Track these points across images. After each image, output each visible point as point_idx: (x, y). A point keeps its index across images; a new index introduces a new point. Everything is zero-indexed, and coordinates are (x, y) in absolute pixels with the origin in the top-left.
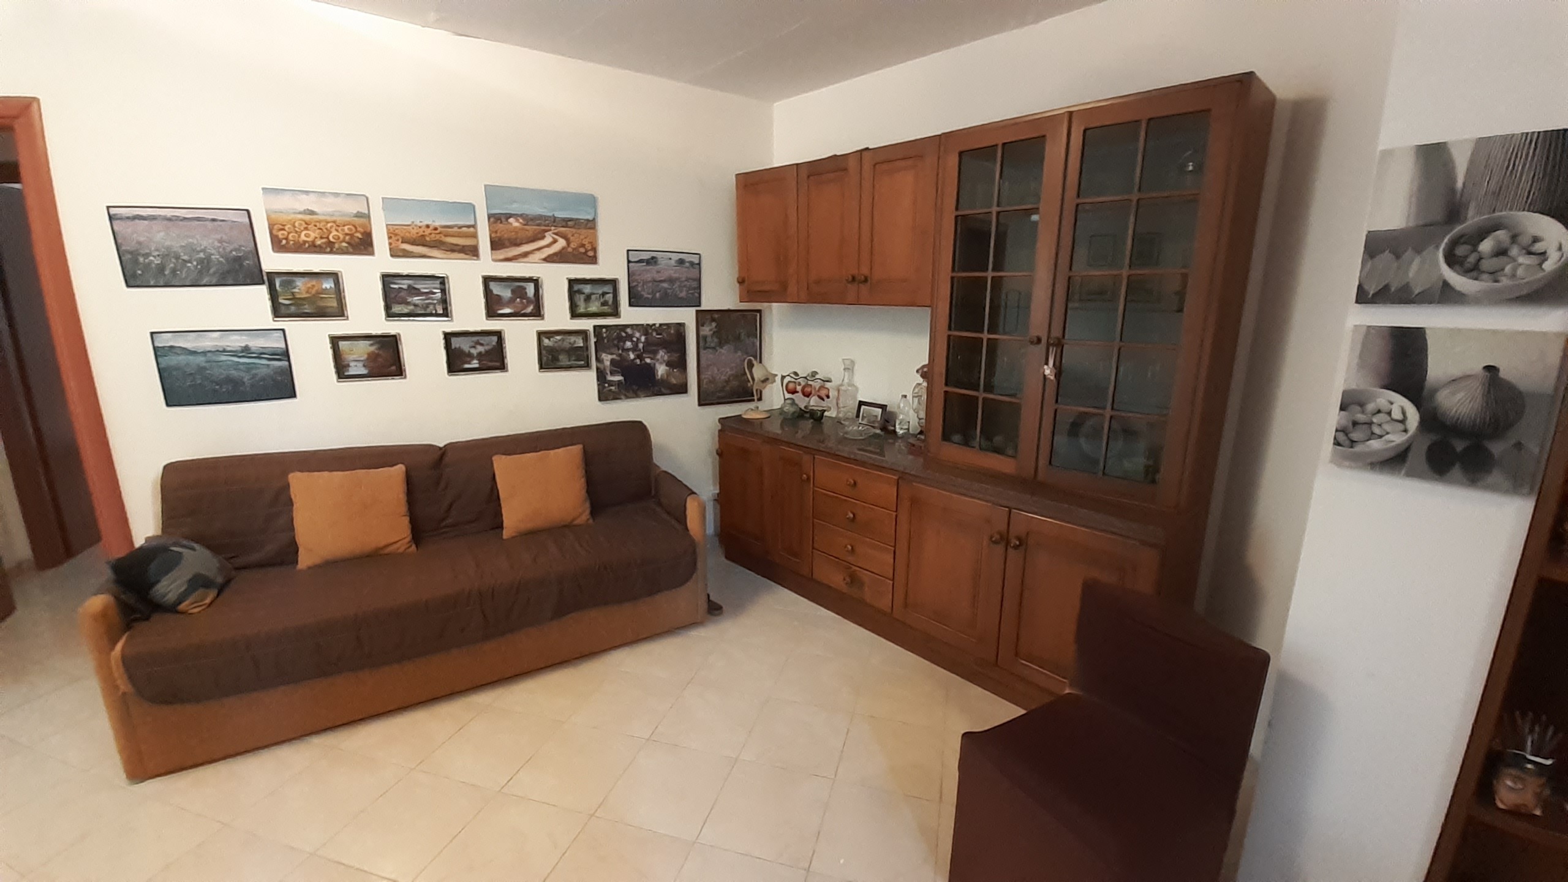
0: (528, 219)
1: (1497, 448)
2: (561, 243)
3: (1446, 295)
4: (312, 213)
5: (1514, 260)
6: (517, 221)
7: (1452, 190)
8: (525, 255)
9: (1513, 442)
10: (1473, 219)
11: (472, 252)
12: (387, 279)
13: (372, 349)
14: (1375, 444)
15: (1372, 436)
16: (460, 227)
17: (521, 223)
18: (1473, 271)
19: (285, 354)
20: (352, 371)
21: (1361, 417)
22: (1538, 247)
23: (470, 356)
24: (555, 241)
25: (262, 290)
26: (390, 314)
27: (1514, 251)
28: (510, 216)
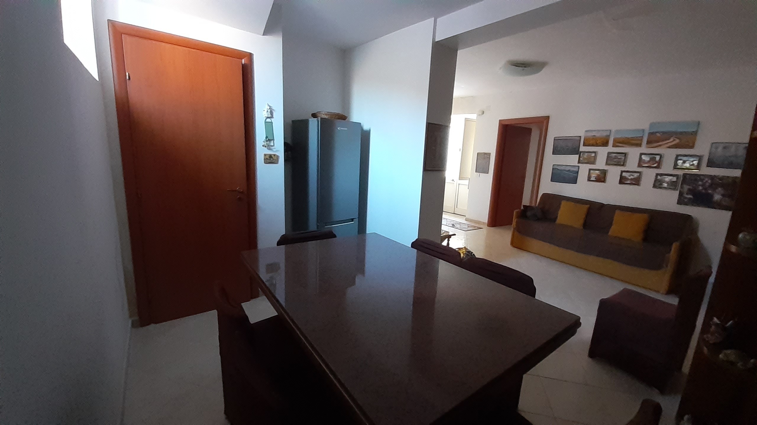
0: (664, 133)
2: (677, 141)
4: (594, 136)
6: (660, 134)
8: (660, 146)
11: (639, 145)
12: (609, 153)
13: (599, 173)
16: (637, 137)
17: (660, 135)
19: (578, 172)
20: (592, 179)
23: (628, 179)
24: (674, 140)
25: (577, 156)
26: (607, 164)
28: (656, 132)
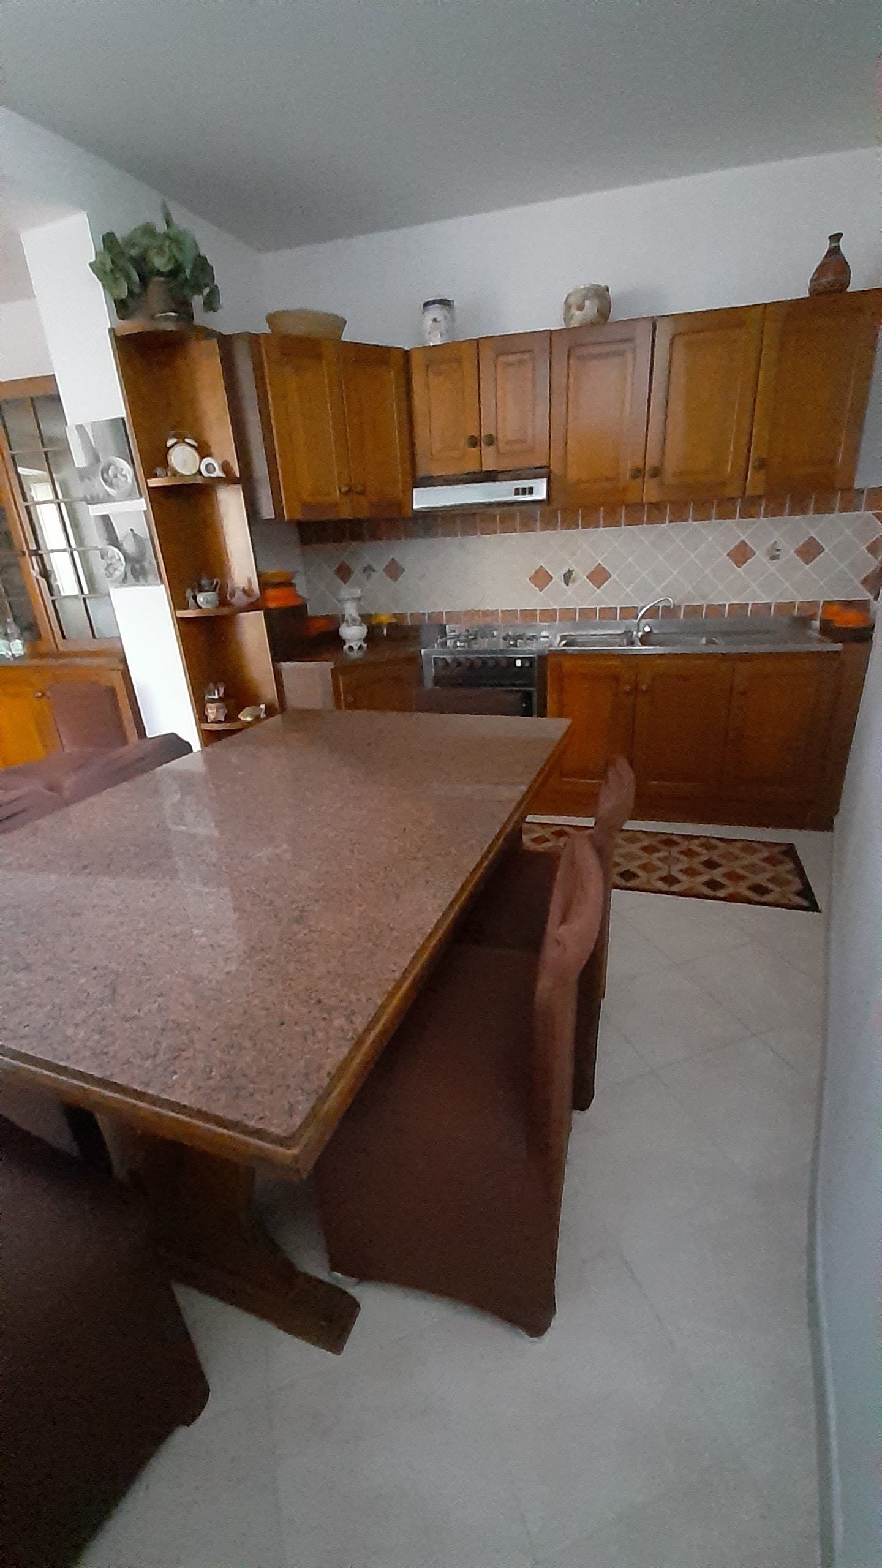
1: (146, 564)
3: (108, 499)
5: (120, 479)
7: (93, 448)
9: (148, 561)
10: (103, 463)
14: (117, 573)
15: (115, 569)
18: (111, 485)
21: (109, 562)
22: (124, 473)
27: (119, 476)
